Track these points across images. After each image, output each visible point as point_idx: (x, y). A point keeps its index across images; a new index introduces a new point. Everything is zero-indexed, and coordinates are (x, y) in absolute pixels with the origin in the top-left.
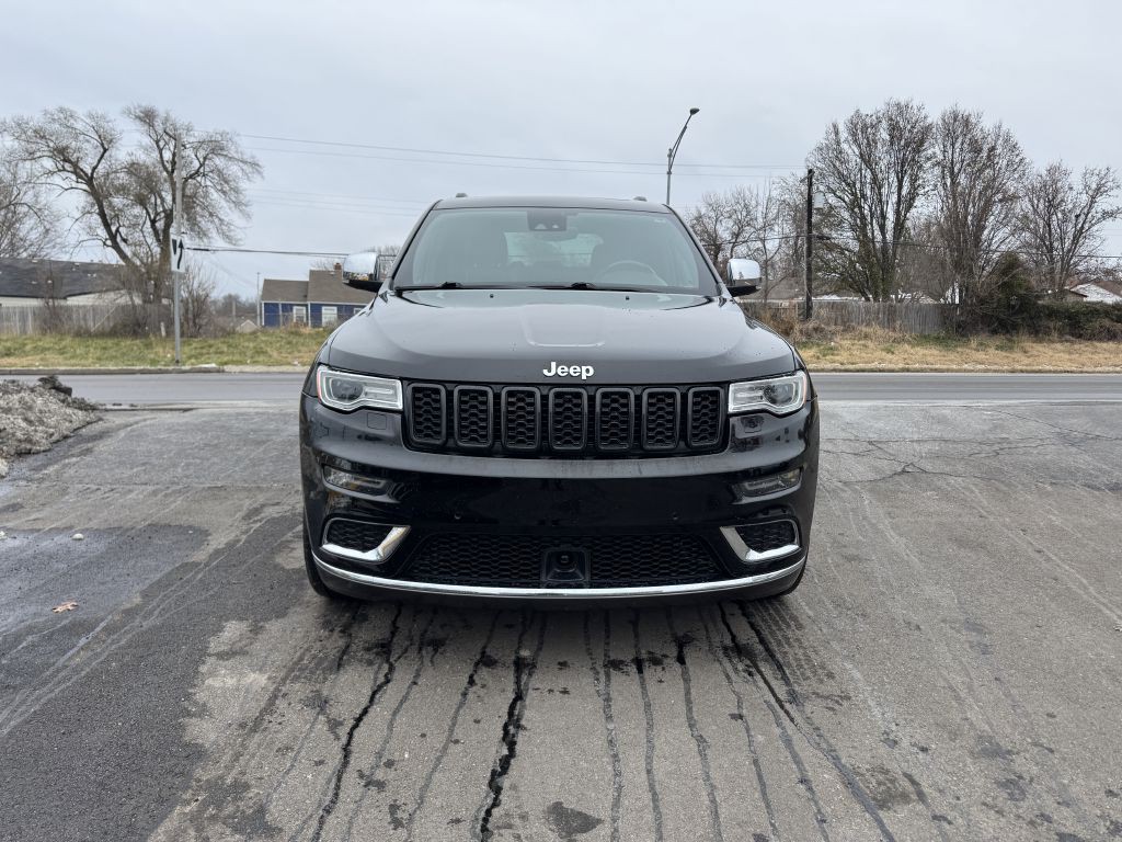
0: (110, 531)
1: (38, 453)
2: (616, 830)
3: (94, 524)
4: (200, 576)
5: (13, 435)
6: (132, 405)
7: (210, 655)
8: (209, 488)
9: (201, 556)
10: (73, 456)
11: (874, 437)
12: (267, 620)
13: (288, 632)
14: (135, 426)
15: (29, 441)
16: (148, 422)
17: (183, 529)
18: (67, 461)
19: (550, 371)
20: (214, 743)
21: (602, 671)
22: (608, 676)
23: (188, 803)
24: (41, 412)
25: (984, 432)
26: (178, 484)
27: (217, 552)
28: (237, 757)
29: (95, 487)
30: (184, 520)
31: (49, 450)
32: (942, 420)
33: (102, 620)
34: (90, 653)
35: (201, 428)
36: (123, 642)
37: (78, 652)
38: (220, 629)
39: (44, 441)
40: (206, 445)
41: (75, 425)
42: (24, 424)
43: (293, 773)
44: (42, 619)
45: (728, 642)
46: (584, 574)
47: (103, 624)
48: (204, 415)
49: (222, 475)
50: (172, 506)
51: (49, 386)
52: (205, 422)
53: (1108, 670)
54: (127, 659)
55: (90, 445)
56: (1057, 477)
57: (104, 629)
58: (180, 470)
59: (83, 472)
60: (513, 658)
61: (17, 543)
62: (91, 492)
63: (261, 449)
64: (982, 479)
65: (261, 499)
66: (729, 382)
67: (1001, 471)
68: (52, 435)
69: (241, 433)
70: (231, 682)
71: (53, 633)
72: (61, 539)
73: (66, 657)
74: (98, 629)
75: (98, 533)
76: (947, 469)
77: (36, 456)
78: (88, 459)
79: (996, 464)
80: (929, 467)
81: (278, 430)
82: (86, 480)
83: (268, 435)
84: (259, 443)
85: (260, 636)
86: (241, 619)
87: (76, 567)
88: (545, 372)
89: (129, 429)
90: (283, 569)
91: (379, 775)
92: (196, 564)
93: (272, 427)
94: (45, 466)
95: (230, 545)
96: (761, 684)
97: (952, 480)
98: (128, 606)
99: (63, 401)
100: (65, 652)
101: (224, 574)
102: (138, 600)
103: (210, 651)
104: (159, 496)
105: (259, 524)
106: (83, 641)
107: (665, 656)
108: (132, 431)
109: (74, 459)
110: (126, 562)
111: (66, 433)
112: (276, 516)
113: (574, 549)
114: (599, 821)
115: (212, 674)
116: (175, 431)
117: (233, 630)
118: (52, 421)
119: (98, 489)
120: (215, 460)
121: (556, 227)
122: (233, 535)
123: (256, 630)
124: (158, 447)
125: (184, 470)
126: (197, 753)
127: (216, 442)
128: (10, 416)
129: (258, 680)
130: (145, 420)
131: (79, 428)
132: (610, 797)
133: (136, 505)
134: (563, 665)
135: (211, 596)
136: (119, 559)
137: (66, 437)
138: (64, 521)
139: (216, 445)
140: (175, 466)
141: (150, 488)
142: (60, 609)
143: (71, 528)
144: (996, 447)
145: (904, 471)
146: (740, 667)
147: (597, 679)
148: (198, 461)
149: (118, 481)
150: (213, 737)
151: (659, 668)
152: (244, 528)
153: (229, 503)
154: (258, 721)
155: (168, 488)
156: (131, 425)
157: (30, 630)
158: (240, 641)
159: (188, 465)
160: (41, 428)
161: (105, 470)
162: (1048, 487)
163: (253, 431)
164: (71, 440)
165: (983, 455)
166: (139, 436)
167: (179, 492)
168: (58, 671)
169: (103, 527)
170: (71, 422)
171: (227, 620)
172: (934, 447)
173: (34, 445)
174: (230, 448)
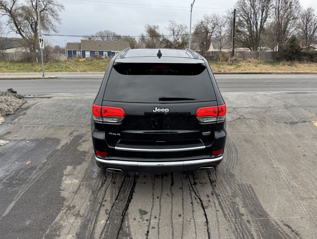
0: (35, 140)
1: (12, 114)
2: (151, 214)
3: (31, 138)
4: (59, 153)
5: (4, 110)
6: (34, 96)
7: (64, 175)
8: (59, 126)
9: (59, 147)
10: (21, 115)
11: (235, 106)
12: (77, 165)
13: (82, 169)
14: (36, 104)
15: (9, 111)
16: (40, 103)
17: (54, 139)
18: (20, 117)
20: (68, 196)
21: (153, 177)
22: (155, 179)
23: (63, 210)
24: (10, 102)
25: (265, 104)
26: (50, 124)
27: (63, 146)
28: (73, 199)
29: (29, 126)
30: (54, 136)
31: (14, 113)
32: (256, 100)
33: (38, 166)
34: (36, 175)
35: (54, 105)
36: (44, 172)
37: (34, 175)
38: (66, 168)
39: (13, 111)
40: (57, 111)
41: (20, 105)
42: (7, 106)
43: (85, 203)
44: (23, 166)
47: (38, 167)
48: (54, 100)
49: (62, 121)
50: (50, 132)
51: (10, 91)
52: (55, 103)
53: (266, 176)
54: (45, 176)
55: (25, 111)
56: (278, 119)
57: (39, 168)
59: (25, 121)
60: (134, 175)
61: (12, 144)
62: (28, 128)
63: (71, 112)
64: (259, 120)
65: (73, 129)
67: (264, 118)
68: (14, 109)
69: (65, 107)
70: (70, 182)
71: (27, 170)
72: (24, 143)
73: (31, 176)
74: (37, 168)
75: (32, 141)
76: (251, 117)
77: (11, 116)
78: (25, 116)
79: (264, 115)
80: (246, 117)
81: (75, 106)
82: (26, 124)
83: (73, 108)
84: (71, 110)
85: (75, 170)
86: (71, 165)
87: (29, 151)
89: (35, 105)
90: (79, 151)
91: (103, 203)
92: (58, 150)
93: (74, 104)
94: (14, 119)
95: (66, 144)
96: (188, 180)
97: (251, 121)
98: (43, 162)
99: (15, 96)
100: (31, 175)
101: (65, 153)
102: (45, 160)
104: (46, 128)
105: (73, 137)
106: (34, 172)
107: (168, 173)
108: (36, 106)
109: (22, 117)
110: (41, 150)
111: (18, 108)
112: (77, 135)
114: (148, 212)
115: (65, 180)
116: (47, 106)
117: (69, 168)
118: (14, 104)
119: (30, 126)
120: (59, 116)
122: (67, 141)
123: (74, 168)
124: (44, 112)
125: (51, 120)
126: (64, 199)
127: (59, 110)
128: (2, 104)
129: (76, 181)
131: (21, 106)
132: (151, 207)
133: (41, 132)
134: (145, 176)
135: (63, 159)
136: (39, 149)
137: (18, 109)
138: (23, 137)
139: (59, 111)
140: (49, 118)
141: (44, 126)
142: (27, 163)
143: (25, 139)
144: (266, 110)
145: (240, 118)
146: (185, 176)
147: (152, 180)
148: (55, 117)
149: (35, 124)
150: (67, 195)
151: (166, 177)
152: (69, 138)
153: (65, 131)
154: (77, 191)
155: (48, 126)
156: (35, 104)
157: (21, 169)
158: (71, 171)
159: (52, 118)
160: (11, 107)
161: (30, 120)
162: (275, 123)
163: (69, 106)
164: (19, 110)
165: (262, 112)
166: (38, 108)
167: (51, 127)
168: (30, 180)
169: (33, 139)
170: (19, 104)
171: (67, 166)
172: (250, 110)
173: (10, 112)
174: (63, 112)
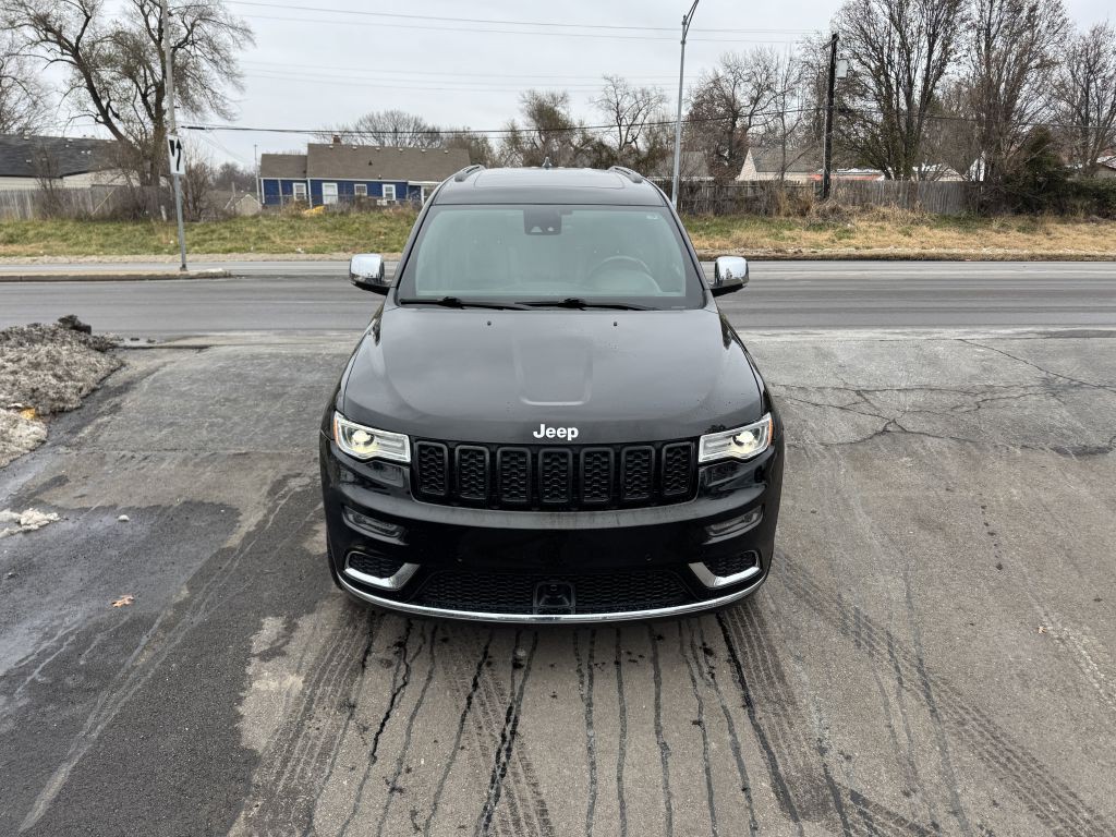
0: (152, 509)
1: (71, 411)
3: (134, 503)
4: (236, 564)
5: (46, 394)
6: (150, 341)
7: (254, 656)
8: (235, 455)
9: (234, 540)
10: (103, 414)
11: (863, 384)
12: (298, 616)
13: (318, 630)
14: (156, 374)
15: (62, 399)
16: (168, 367)
17: (215, 508)
18: (99, 421)
19: (539, 433)
20: (266, 748)
21: (586, 674)
22: (591, 678)
23: (249, 807)
24: (68, 364)
25: (973, 377)
26: (205, 450)
27: (249, 535)
28: (285, 762)
29: (130, 454)
30: (216, 497)
31: (80, 407)
32: (933, 361)
33: (158, 616)
34: (152, 653)
35: (218, 377)
37: (142, 651)
38: (259, 627)
39: (74, 397)
40: (227, 400)
41: (101, 374)
42: (54, 381)
43: (332, 779)
44: (106, 615)
46: (570, 601)
47: (159, 621)
48: (219, 358)
49: (245, 438)
50: (203, 478)
52: (222, 368)
53: (1022, 675)
54: (184, 659)
55: (117, 400)
56: (1029, 437)
57: (162, 626)
58: (205, 432)
59: (116, 435)
60: (510, 659)
61: (70, 525)
62: (127, 461)
63: (279, 405)
64: (958, 440)
65: (284, 467)
66: (700, 435)
67: (977, 430)
68: (81, 389)
69: (257, 383)
70: (273, 685)
71: (117, 631)
72: (109, 521)
73: (133, 657)
74: (156, 626)
75: (138, 512)
76: (927, 428)
77: (70, 415)
78: (118, 418)
79: (974, 421)
80: (909, 426)
81: (291, 380)
82: (120, 445)
83: (284, 387)
84: (276, 397)
85: (294, 634)
86: (277, 615)
87: (126, 554)
88: (535, 434)
89: (152, 377)
90: (309, 555)
91: (401, 781)
92: (231, 550)
93: (286, 375)
94: (79, 428)
95: (260, 525)
97: (929, 442)
98: (178, 600)
99: (85, 342)
100: (131, 652)
101: (257, 562)
102: (185, 593)
103: (255, 650)
104: (190, 467)
105: (284, 500)
106: (144, 640)
107: (642, 656)
108: (155, 381)
109: (106, 419)
110: (169, 548)
111: (93, 385)
112: (298, 489)
113: (562, 583)
115: (258, 676)
116: (194, 382)
117: (271, 627)
118: (78, 374)
119: (133, 457)
120: (236, 419)
121: (551, 229)
122: (261, 514)
123: (291, 627)
124: (181, 401)
125: (209, 432)
126: (252, 759)
127: (234, 396)
128: (40, 372)
129: (296, 683)
130: (165, 365)
131: (104, 378)
132: (586, 805)
133: (170, 480)
135: (249, 588)
136: (163, 545)
137: (94, 390)
138: (108, 497)
139: (235, 399)
140: (200, 426)
141: (180, 455)
142: (118, 604)
143: (114, 506)
144: (979, 399)
145: (885, 431)
146: (705, 668)
147: (582, 683)
148: (221, 420)
149: (149, 446)
150: (264, 742)
152: (270, 504)
153: (255, 474)
154: (300, 726)
155: (196, 455)
156: (153, 373)
157: (98, 628)
158: (278, 640)
159: (212, 425)
160: (70, 383)
161: (135, 432)
162: (1019, 452)
163: (269, 380)
164: (98, 394)
165: (965, 409)
166: (162, 388)
167: (207, 460)
168: (128, 672)
169: (144, 505)
170: (96, 372)
171: (264, 616)
172: (918, 398)
173: (66, 402)
174: (249, 403)
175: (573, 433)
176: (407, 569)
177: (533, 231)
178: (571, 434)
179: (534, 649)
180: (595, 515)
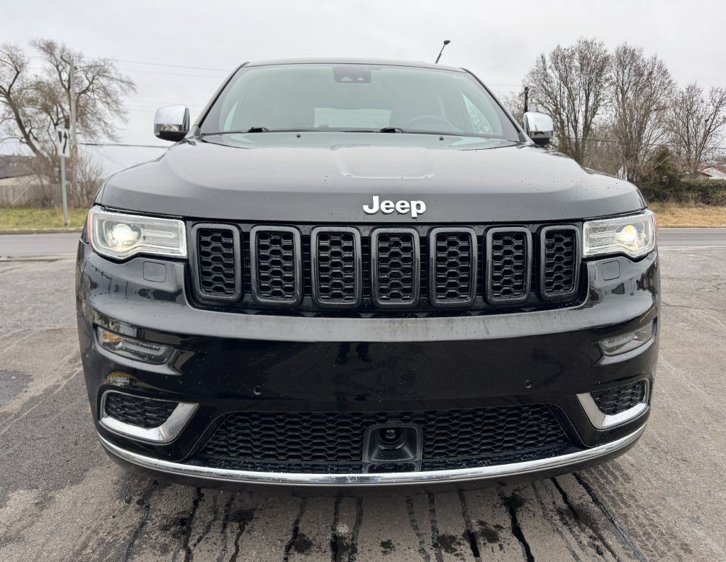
4: (4, 431)
6: (9, 257)
8: (47, 330)
9: (14, 405)
12: (58, 487)
16: (14, 271)
17: (7, 375)
19: (371, 207)
22: (440, 560)
25: (697, 271)
26: (20, 327)
27: (33, 400)
30: (12, 364)
38: (3, 503)
40: (57, 290)
45: (560, 503)
46: (414, 452)
49: (63, 318)
50: (6, 350)
52: (62, 270)
58: (26, 314)
60: (329, 537)
64: (718, 310)
66: (583, 221)
85: (45, 512)
86: (31, 488)
88: (366, 208)
92: (6, 416)
95: (48, 392)
101: (31, 427)
107: (499, 527)
113: (403, 425)
116: (33, 279)
121: (360, 79)
122: (55, 380)
123: (43, 503)
124: (14, 292)
125: (30, 314)
127: (66, 287)
130: (12, 269)
134: (387, 546)
140: (22, 310)
144: (714, 283)
148: (45, 305)
151: (496, 547)
152: (68, 371)
153: (61, 345)
155: (9, 331)
159: (34, 309)
165: (707, 290)
167: (18, 335)
171: (15, 490)
175: (418, 206)
176: (183, 412)
177: (343, 80)
178: (416, 209)
179: (359, 522)
180: (452, 322)
